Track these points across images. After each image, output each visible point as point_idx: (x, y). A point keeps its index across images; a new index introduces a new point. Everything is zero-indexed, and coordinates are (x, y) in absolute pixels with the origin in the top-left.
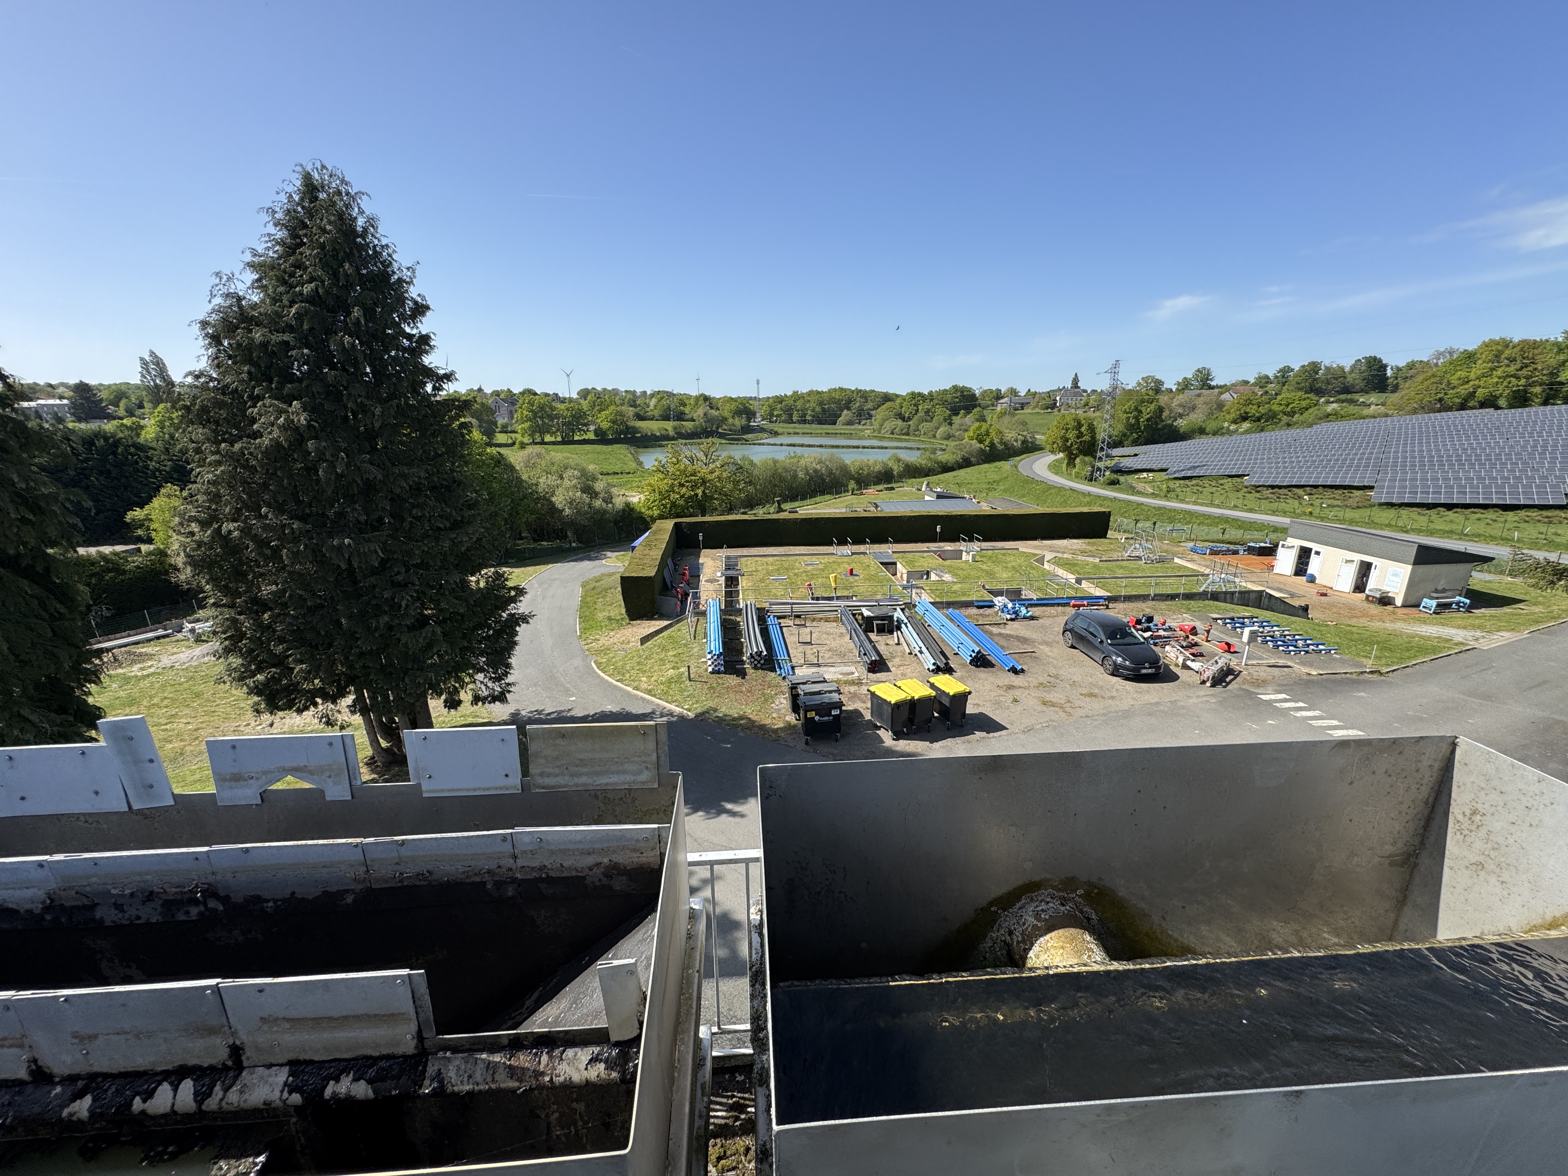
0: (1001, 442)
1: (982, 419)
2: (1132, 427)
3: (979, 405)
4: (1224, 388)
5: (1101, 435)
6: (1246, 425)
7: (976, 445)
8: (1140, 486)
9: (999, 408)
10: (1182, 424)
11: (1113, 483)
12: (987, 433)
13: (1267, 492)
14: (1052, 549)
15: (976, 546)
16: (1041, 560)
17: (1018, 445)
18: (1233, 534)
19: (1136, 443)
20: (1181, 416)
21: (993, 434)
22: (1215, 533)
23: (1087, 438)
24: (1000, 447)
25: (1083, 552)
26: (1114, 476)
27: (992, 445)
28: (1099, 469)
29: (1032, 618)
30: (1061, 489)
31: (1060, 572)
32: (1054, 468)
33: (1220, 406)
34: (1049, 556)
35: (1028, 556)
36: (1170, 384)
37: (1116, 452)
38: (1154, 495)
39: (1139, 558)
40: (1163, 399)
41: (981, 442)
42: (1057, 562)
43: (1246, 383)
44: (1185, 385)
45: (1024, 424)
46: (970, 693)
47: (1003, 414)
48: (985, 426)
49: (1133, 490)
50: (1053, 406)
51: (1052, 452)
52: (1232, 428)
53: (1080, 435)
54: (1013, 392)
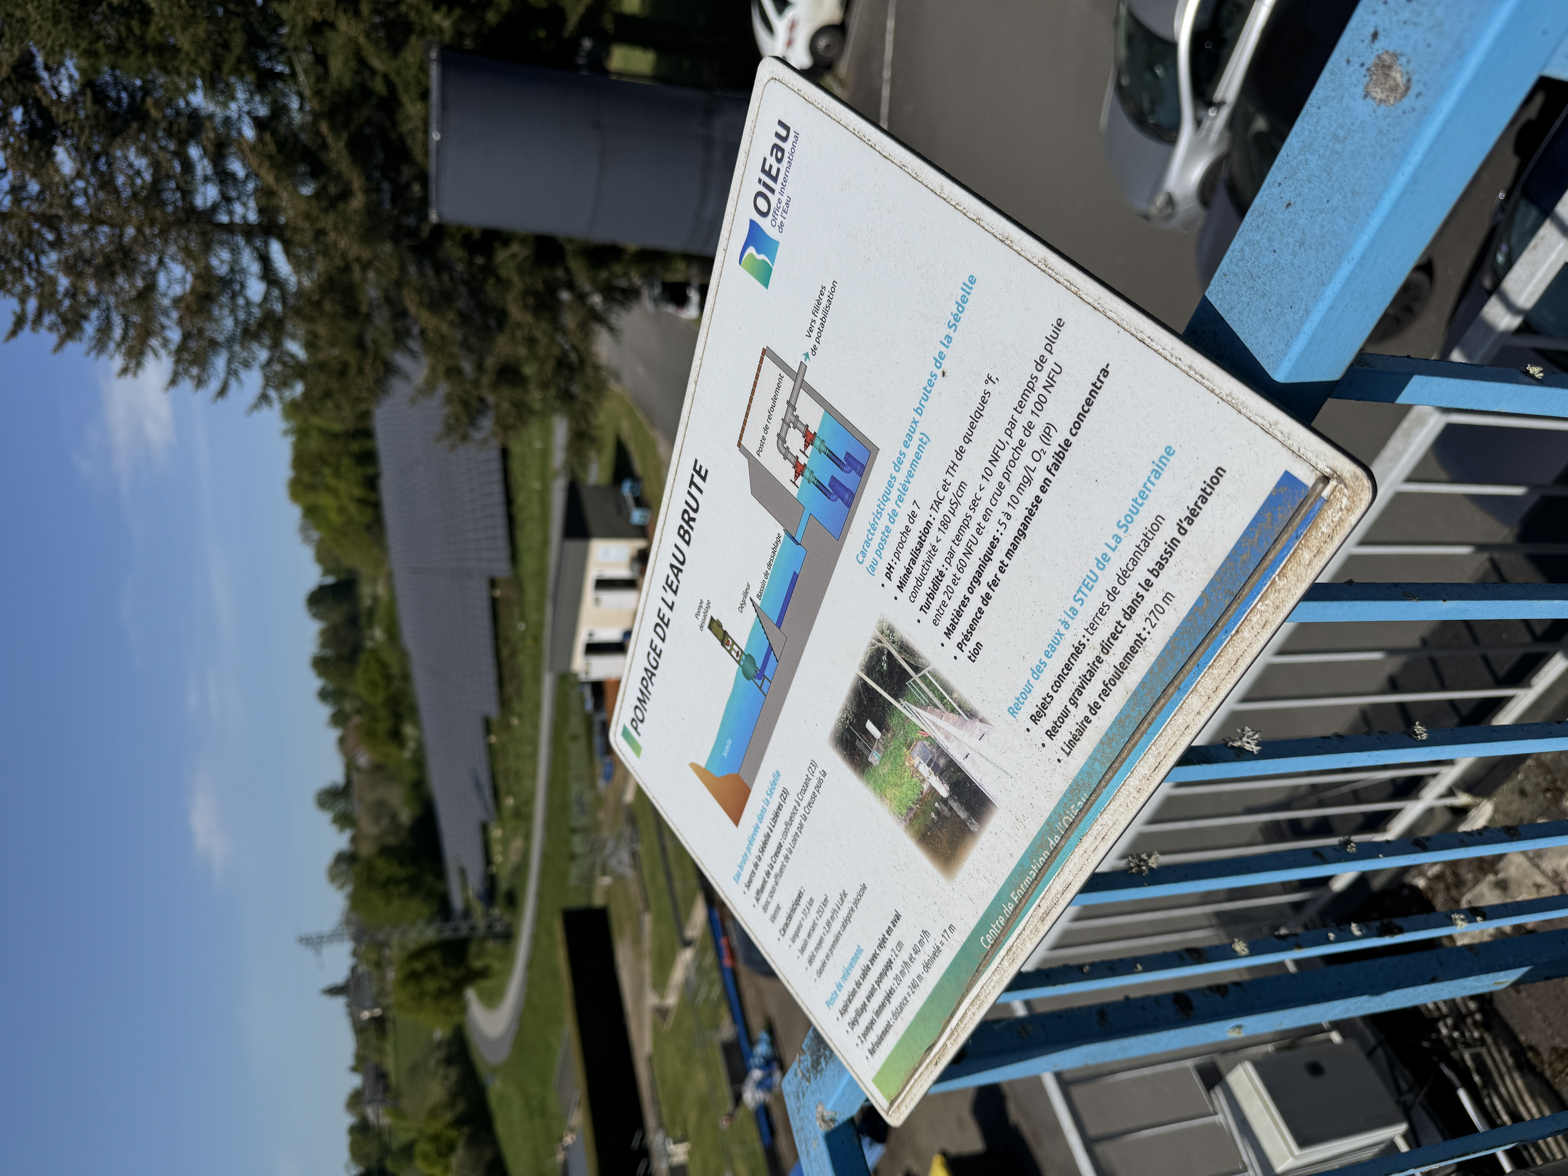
0: (451, 1103)
1: (408, 1151)
2: (414, 886)
3: (381, 1160)
4: (350, 766)
5: (430, 934)
6: (409, 730)
7: (458, 1157)
8: (514, 857)
9: (386, 1121)
10: (406, 815)
11: (512, 900)
12: (435, 1138)
13: (510, 689)
14: (639, 995)
15: (656, 1139)
16: (662, 1013)
17: (454, 1073)
18: (576, 725)
19: (440, 873)
20: (394, 817)
21: (436, 1126)
22: (577, 749)
23: (435, 958)
24: (461, 1106)
25: (637, 941)
26: (500, 899)
27: (458, 1123)
28: (490, 927)
29: (770, 1029)
30: (530, 984)
31: (678, 975)
32: (491, 999)
33: (377, 768)
34: (652, 1000)
35: (658, 1038)
36: (341, 841)
37: (457, 901)
38: (528, 837)
39: (634, 855)
40: (367, 849)
41: (451, 1147)
42: (661, 984)
43: (342, 741)
44: (344, 820)
45: (414, 1070)
46: (944, 1154)
47: (397, 1112)
48: (423, 1147)
49: (521, 869)
50: (379, 1023)
51: (463, 1009)
52: (411, 745)
53: (430, 970)
54: (355, 1101)
